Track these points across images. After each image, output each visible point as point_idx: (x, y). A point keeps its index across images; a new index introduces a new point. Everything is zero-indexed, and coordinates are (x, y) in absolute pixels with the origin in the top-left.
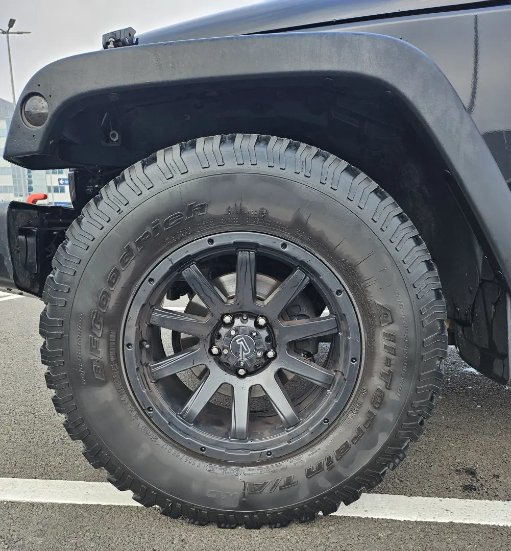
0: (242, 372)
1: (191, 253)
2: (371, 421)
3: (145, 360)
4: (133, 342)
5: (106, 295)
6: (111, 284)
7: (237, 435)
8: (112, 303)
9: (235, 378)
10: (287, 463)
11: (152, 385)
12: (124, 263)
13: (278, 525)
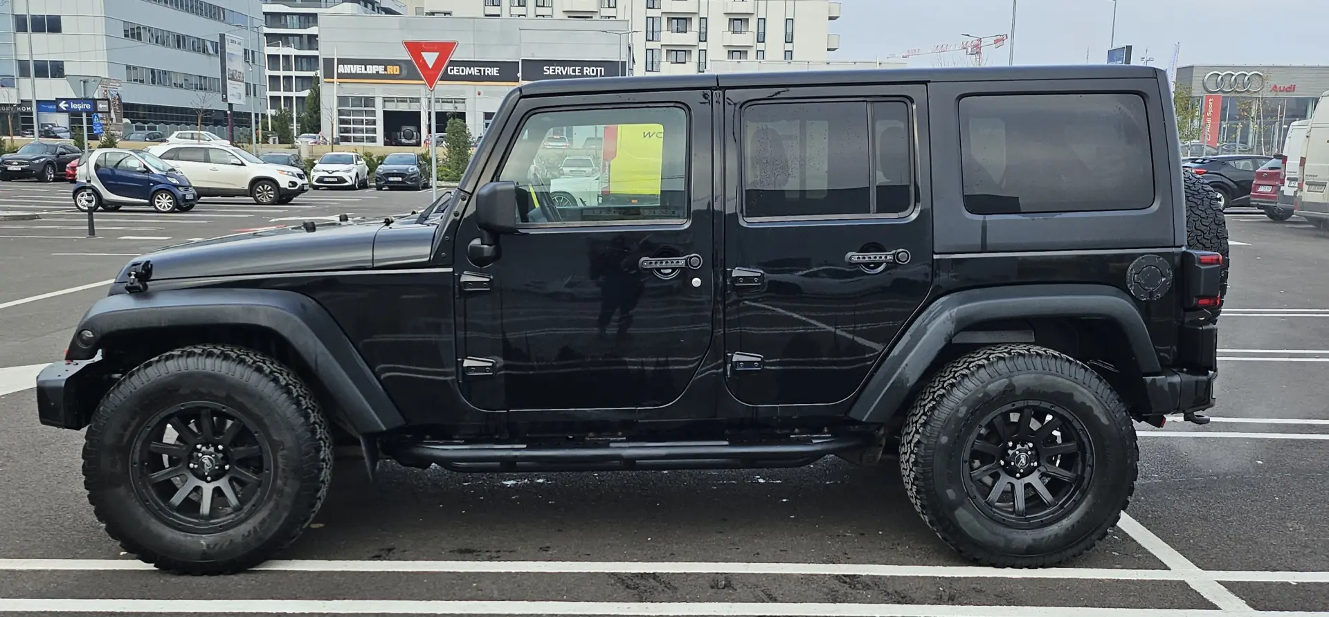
0: (209, 478)
1: (172, 412)
2: (277, 506)
3: (145, 471)
4: (137, 461)
5: (122, 436)
6: (125, 430)
7: (203, 517)
8: (125, 440)
9: (204, 483)
10: (231, 532)
11: (150, 487)
12: (133, 419)
13: (229, 572)
